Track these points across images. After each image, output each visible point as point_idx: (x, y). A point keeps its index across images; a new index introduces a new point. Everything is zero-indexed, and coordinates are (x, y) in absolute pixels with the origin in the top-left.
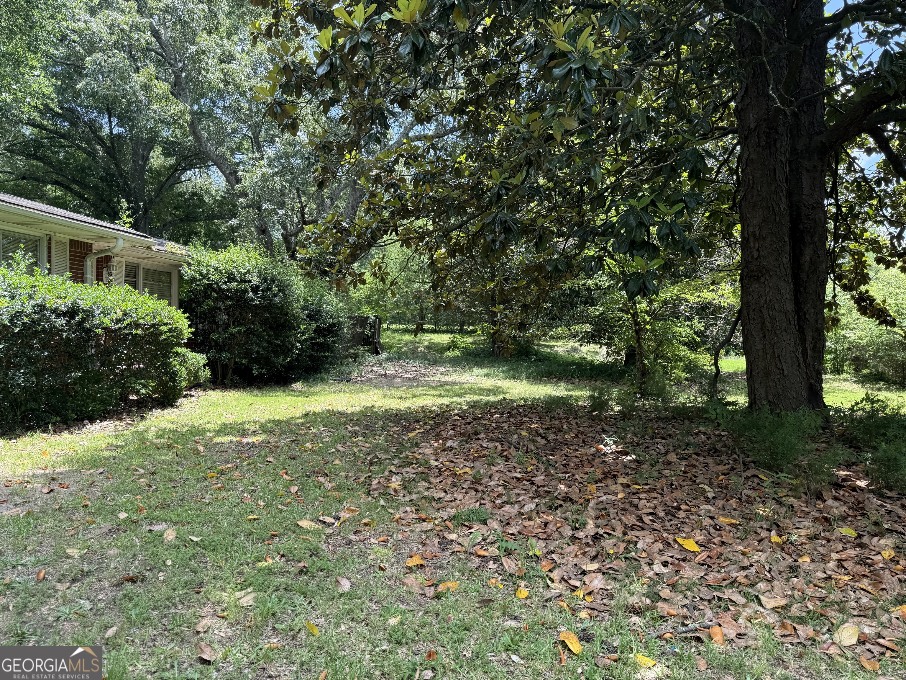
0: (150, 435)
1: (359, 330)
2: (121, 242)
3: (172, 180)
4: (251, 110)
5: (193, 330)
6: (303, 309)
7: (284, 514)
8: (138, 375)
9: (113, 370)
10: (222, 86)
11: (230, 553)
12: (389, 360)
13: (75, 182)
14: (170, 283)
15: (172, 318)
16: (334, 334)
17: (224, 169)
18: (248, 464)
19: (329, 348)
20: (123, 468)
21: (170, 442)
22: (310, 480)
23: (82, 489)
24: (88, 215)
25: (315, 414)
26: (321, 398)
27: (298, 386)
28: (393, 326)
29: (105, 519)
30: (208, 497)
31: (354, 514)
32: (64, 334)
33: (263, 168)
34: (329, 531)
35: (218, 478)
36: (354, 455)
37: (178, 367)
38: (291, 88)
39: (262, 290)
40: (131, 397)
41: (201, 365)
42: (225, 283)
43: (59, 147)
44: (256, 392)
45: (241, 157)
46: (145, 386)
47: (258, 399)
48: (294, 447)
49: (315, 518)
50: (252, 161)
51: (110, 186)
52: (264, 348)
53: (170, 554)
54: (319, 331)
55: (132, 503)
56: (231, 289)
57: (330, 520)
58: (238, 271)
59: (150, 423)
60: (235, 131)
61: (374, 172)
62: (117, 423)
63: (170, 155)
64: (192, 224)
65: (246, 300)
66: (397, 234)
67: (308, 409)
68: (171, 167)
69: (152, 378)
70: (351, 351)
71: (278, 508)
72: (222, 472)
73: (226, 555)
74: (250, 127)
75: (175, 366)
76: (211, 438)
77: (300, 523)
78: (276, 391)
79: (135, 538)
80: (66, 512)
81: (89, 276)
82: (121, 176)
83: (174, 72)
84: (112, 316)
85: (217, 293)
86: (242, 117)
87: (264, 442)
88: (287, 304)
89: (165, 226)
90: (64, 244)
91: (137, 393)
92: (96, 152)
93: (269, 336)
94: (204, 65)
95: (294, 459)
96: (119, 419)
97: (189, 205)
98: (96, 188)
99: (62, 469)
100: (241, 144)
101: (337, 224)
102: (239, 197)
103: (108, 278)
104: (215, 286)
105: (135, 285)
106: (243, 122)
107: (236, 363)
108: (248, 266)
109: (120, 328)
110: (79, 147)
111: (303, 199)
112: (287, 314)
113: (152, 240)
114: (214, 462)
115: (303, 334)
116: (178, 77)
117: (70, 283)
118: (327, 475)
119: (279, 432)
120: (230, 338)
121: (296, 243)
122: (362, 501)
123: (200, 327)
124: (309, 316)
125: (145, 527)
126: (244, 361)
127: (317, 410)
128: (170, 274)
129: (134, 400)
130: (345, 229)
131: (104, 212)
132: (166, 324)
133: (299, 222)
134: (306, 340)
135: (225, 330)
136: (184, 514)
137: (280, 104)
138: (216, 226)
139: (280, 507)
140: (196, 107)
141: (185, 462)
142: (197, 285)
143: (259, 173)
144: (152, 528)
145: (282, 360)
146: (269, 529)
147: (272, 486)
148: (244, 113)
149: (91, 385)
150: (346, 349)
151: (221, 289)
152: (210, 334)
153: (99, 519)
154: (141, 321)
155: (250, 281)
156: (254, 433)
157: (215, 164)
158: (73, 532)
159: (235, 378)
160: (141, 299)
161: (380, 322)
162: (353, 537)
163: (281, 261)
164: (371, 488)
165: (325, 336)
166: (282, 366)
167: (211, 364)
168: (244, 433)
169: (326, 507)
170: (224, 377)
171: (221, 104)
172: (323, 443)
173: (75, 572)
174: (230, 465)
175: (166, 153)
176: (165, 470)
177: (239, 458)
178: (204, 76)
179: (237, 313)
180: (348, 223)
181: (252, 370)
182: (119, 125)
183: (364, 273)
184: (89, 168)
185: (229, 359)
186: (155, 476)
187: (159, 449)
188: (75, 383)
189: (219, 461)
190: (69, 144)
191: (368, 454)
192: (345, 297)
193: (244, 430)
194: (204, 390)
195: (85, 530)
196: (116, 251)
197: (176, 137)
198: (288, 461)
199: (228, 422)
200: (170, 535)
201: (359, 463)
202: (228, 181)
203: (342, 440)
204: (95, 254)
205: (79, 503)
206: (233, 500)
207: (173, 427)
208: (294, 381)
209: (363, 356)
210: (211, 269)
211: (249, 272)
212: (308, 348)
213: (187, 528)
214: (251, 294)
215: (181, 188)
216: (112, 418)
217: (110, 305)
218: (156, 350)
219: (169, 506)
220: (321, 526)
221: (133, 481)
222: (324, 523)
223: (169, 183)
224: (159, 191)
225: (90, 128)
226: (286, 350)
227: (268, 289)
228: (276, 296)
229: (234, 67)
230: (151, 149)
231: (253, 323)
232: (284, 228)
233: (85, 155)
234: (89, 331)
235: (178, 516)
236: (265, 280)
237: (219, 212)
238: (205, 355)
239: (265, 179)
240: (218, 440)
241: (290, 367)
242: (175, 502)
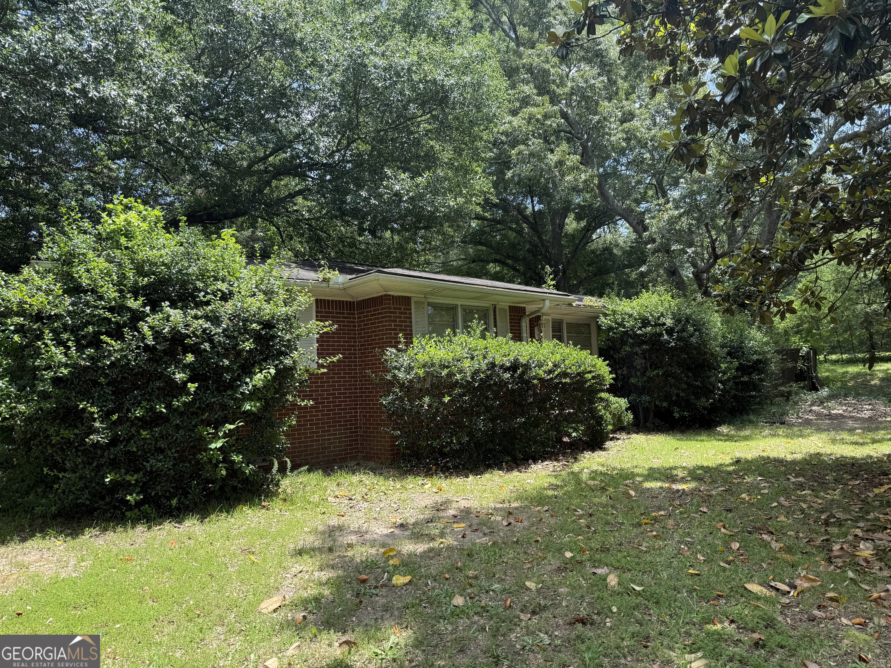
0: (584, 476)
1: (790, 365)
2: (547, 303)
3: (584, 240)
4: (653, 159)
5: (614, 376)
6: (723, 346)
7: (727, 573)
8: (569, 419)
9: (548, 415)
10: (624, 144)
11: (674, 609)
12: (831, 397)
13: (508, 257)
14: (590, 333)
15: (594, 366)
16: (760, 371)
17: (631, 221)
18: (681, 513)
19: (755, 387)
20: (565, 508)
21: (603, 484)
22: (752, 537)
23: (533, 525)
24: (520, 284)
25: (747, 461)
26: (752, 443)
27: (724, 429)
28: (834, 357)
29: (553, 557)
30: (645, 544)
31: (814, 584)
32: (510, 386)
33: (669, 212)
34: (785, 600)
35: (653, 525)
36: (802, 511)
37: (603, 411)
38: (696, 127)
39: (677, 332)
40: (564, 440)
41: (624, 408)
42: (640, 328)
43: (496, 232)
44: (679, 436)
45: (647, 205)
46: (575, 430)
47: (683, 443)
48: (728, 497)
49: (765, 582)
50: (657, 207)
51: (535, 256)
52: (683, 390)
53: (615, 601)
54: (741, 368)
55: (575, 543)
56: (646, 333)
57: (784, 588)
58: (652, 315)
59: (583, 465)
60: (639, 182)
61: (795, 189)
62: (555, 463)
63: (582, 219)
64: (605, 277)
65: (662, 343)
66: (832, 252)
67: (738, 455)
68: (583, 229)
69: (581, 422)
70: (782, 388)
71: (719, 566)
72: (656, 520)
73: (670, 610)
74: (653, 175)
75: (600, 411)
76: (641, 482)
77: (749, 586)
78: (700, 435)
79: (581, 579)
80: (522, 545)
81: (525, 335)
82: (543, 245)
83: (581, 144)
84: (544, 368)
85: (633, 339)
86: (645, 167)
87: (695, 489)
88: (704, 343)
89: (580, 283)
90: (505, 310)
91: (569, 436)
92: (523, 229)
93: (688, 377)
94: (607, 130)
95: (730, 511)
96: (557, 460)
97: (601, 260)
98: (524, 259)
99: (515, 505)
100: (646, 193)
101: (755, 253)
102: (647, 243)
103: (539, 335)
104: (631, 332)
105: (560, 339)
106: (646, 172)
107: (656, 406)
108: (661, 309)
109: (552, 378)
110: (511, 229)
111: (713, 233)
112: (706, 353)
113: (572, 297)
114: (646, 508)
115: (724, 373)
116: (585, 148)
117: (511, 342)
118: (772, 533)
119: (710, 480)
120: (648, 382)
121: (708, 280)
122: (821, 568)
123: (619, 372)
124: (729, 354)
125: (589, 569)
126: (665, 404)
127: (749, 457)
128: (589, 325)
129: (567, 442)
130: (765, 256)
131: (531, 278)
132: (590, 372)
133: (710, 257)
134: (729, 380)
135: (644, 374)
136: (623, 560)
137: (686, 145)
138: (627, 274)
139: (722, 564)
140: (601, 170)
141: (618, 506)
142: (614, 333)
143: (666, 217)
144: (595, 571)
145: (704, 402)
146: (714, 589)
147: (710, 539)
148: (647, 164)
149: (531, 429)
150: (776, 386)
151: (637, 335)
152: (629, 379)
153: (549, 556)
154: (569, 371)
155: (664, 324)
156: (683, 480)
157: (623, 217)
158: (529, 565)
159: (657, 421)
160: (567, 351)
161: (816, 354)
162: (816, 612)
163: (694, 300)
164: (832, 554)
165: (750, 374)
166: (705, 408)
167: (632, 408)
168: (673, 479)
169: (778, 571)
170: (646, 421)
171: (624, 160)
172: (761, 494)
173: (534, 604)
174: (662, 513)
175: (579, 218)
176: (601, 512)
177: (671, 505)
178: (608, 140)
179: (653, 356)
180: (767, 250)
181: (673, 412)
182: (539, 203)
183: (792, 302)
184: (519, 244)
185: (649, 402)
186: (593, 518)
187: (593, 491)
188: (520, 428)
189: (651, 508)
190: (503, 227)
191: (822, 512)
192: (771, 330)
193: (672, 476)
194: (629, 433)
195: (538, 565)
196: (544, 310)
197: (586, 201)
198: (724, 513)
199: (655, 466)
200: (613, 580)
201: (811, 522)
202: (635, 231)
203: (785, 492)
204: (528, 315)
205: (532, 538)
206: (670, 550)
207: (603, 469)
208: (720, 424)
209: (797, 394)
210: (626, 317)
211: (662, 315)
212: (731, 388)
213: (628, 575)
214: (666, 337)
215: (593, 246)
216: (550, 459)
217: (543, 358)
218: (583, 395)
219: (608, 549)
220: (774, 593)
221: (574, 521)
222: (777, 590)
223: (582, 244)
224: (574, 252)
225: (518, 210)
226: (708, 391)
227: (683, 330)
228: (692, 336)
229: (636, 123)
230: (566, 216)
231: (670, 365)
232: (694, 265)
233: (515, 234)
234: (528, 382)
235: (618, 561)
236: (679, 321)
237: (629, 261)
238: (626, 400)
239: (672, 221)
240: (648, 485)
241: (713, 409)
242: (614, 547)
